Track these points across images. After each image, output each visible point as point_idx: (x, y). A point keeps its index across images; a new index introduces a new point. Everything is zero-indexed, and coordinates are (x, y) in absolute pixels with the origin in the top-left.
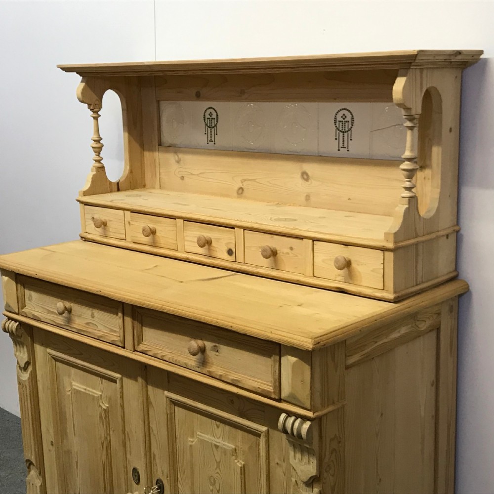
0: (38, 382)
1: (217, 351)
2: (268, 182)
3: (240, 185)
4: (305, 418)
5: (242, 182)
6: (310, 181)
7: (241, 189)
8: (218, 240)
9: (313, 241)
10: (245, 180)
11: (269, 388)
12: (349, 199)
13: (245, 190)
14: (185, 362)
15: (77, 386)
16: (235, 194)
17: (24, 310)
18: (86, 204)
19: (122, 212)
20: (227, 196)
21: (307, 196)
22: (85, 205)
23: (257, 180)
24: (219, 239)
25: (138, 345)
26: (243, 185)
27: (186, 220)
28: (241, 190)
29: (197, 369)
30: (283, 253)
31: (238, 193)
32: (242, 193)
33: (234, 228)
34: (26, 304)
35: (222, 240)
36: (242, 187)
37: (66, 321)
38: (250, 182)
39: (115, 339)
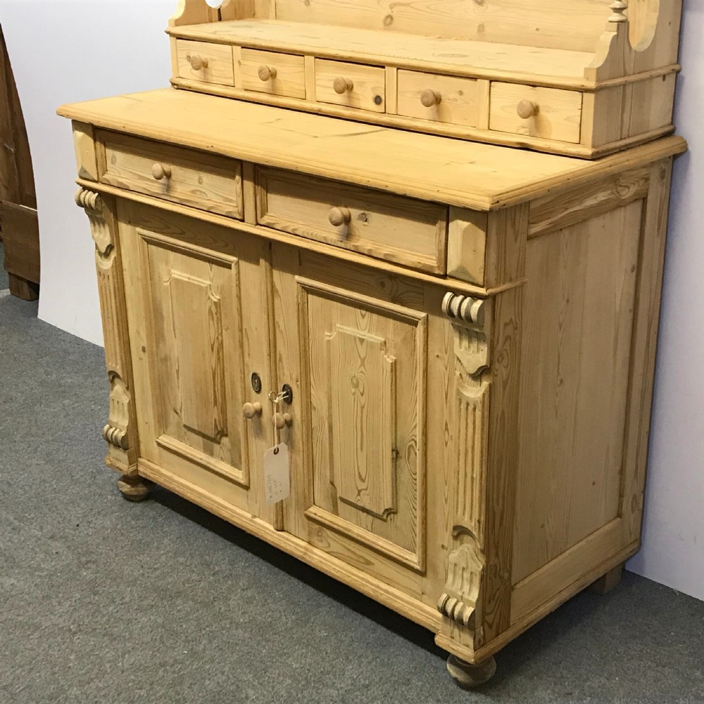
0: (124, 272)
1: (366, 221)
2: (428, 7)
3: (388, 12)
4: (475, 296)
5: (391, 8)
6: (485, 4)
7: (390, 17)
8: (362, 84)
9: (491, 81)
10: (395, 5)
11: (432, 262)
12: (537, 29)
13: (395, 19)
14: (324, 235)
15: (177, 274)
16: (381, 25)
17: (106, 176)
18: (180, 37)
19: (228, 48)
20: (369, 27)
21: (479, 26)
22: (178, 38)
23: (412, 5)
24: (364, 83)
25: (262, 217)
26: (392, 12)
27: (319, 57)
28: (389, 20)
29: (339, 244)
30: (450, 99)
31: (385, 24)
32: (390, 24)
33: (383, 67)
34: (108, 168)
35: (367, 83)
36: (391, 14)
37: (163, 189)
38: (403, 8)
39: (231, 209)
